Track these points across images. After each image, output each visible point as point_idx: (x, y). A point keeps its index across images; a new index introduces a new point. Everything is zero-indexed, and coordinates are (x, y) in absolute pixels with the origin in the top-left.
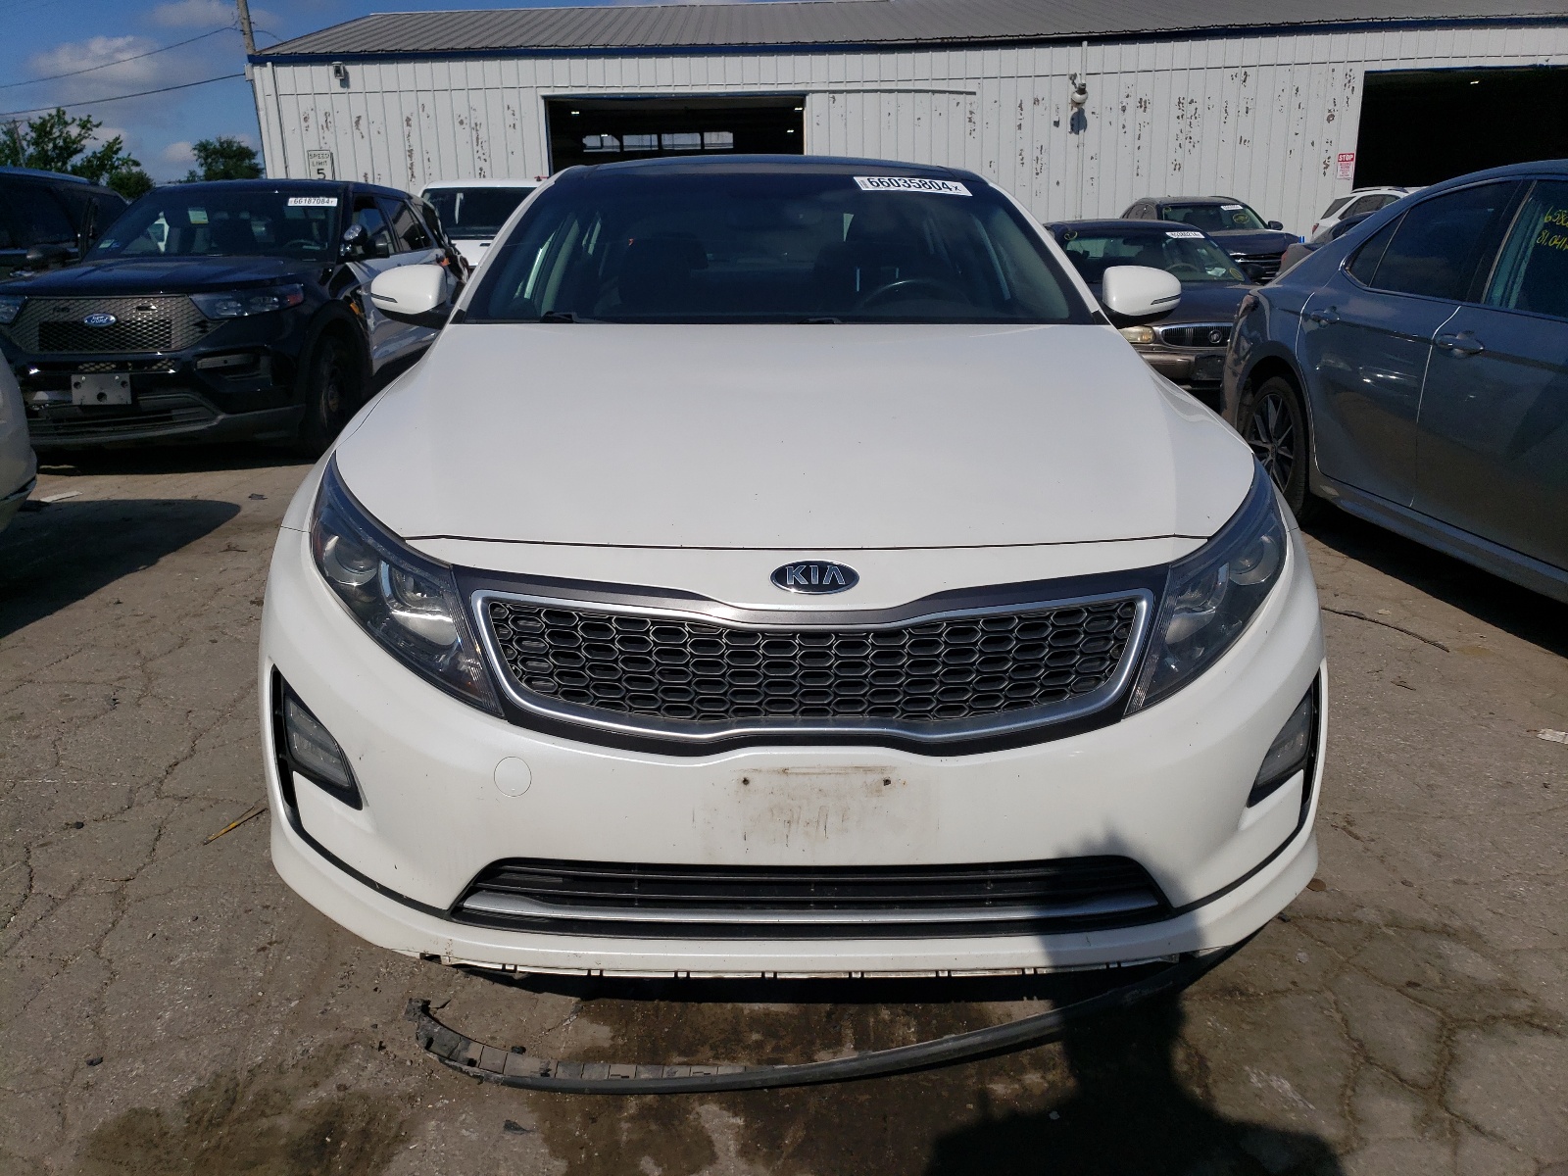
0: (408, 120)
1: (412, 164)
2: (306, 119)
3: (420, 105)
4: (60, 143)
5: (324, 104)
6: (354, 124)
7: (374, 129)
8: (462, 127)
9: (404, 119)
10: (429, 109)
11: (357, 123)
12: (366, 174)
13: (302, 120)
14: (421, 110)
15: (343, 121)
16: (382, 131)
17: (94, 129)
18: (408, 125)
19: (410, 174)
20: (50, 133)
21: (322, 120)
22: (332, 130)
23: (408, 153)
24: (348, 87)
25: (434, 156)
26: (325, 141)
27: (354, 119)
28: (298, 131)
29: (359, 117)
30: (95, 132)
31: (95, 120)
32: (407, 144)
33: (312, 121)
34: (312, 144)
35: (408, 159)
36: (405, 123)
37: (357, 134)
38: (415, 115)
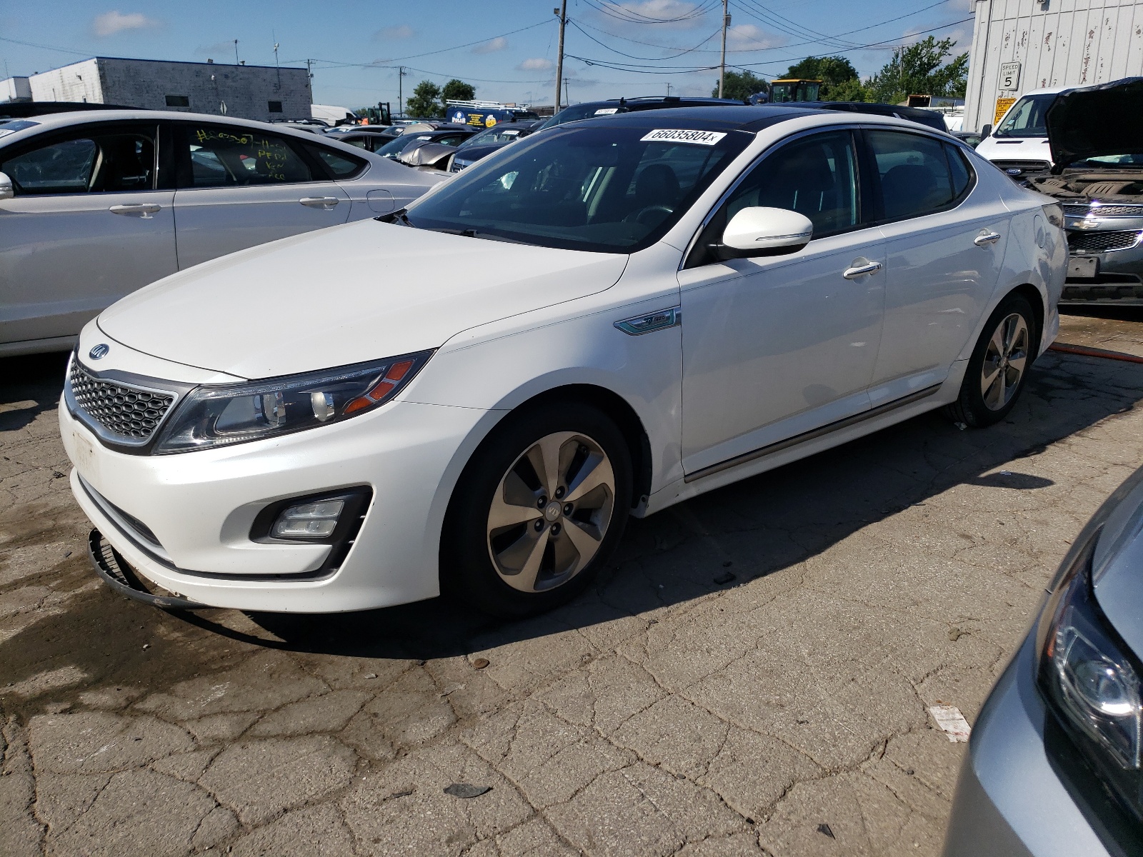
0: (1092, 32)
1: (1086, 70)
2: (1007, 39)
3: (1105, 19)
4: (925, 60)
5: (1024, 25)
6: (1044, 40)
7: (1060, 42)
8: (1139, 35)
9: (1089, 31)
10: (1112, 23)
11: (1048, 38)
12: (1045, 80)
13: (1004, 39)
14: (1105, 23)
15: (1036, 38)
16: (1067, 44)
17: (950, 48)
18: (1091, 37)
19: (1082, 77)
20: (920, 54)
21: (1019, 39)
22: (1025, 46)
23: (1084, 61)
24: (1047, 9)
25: (1107, 63)
26: (1018, 55)
27: (1046, 35)
28: (998, 49)
29: (1050, 34)
30: (951, 50)
31: (952, 41)
32: (1086, 52)
33: (1011, 42)
34: (1007, 58)
35: (1084, 65)
36: (1088, 35)
37: (1045, 47)
38: (1099, 28)
